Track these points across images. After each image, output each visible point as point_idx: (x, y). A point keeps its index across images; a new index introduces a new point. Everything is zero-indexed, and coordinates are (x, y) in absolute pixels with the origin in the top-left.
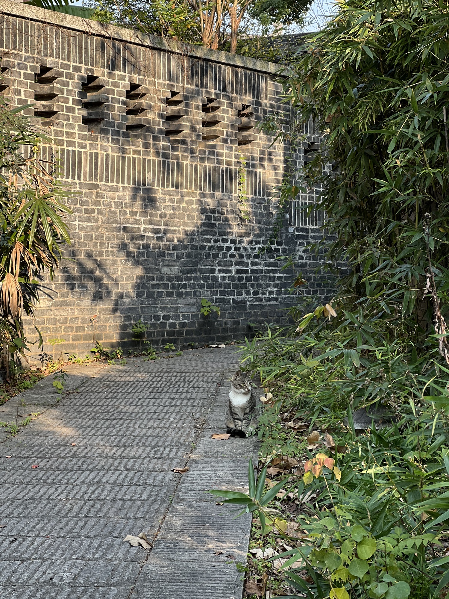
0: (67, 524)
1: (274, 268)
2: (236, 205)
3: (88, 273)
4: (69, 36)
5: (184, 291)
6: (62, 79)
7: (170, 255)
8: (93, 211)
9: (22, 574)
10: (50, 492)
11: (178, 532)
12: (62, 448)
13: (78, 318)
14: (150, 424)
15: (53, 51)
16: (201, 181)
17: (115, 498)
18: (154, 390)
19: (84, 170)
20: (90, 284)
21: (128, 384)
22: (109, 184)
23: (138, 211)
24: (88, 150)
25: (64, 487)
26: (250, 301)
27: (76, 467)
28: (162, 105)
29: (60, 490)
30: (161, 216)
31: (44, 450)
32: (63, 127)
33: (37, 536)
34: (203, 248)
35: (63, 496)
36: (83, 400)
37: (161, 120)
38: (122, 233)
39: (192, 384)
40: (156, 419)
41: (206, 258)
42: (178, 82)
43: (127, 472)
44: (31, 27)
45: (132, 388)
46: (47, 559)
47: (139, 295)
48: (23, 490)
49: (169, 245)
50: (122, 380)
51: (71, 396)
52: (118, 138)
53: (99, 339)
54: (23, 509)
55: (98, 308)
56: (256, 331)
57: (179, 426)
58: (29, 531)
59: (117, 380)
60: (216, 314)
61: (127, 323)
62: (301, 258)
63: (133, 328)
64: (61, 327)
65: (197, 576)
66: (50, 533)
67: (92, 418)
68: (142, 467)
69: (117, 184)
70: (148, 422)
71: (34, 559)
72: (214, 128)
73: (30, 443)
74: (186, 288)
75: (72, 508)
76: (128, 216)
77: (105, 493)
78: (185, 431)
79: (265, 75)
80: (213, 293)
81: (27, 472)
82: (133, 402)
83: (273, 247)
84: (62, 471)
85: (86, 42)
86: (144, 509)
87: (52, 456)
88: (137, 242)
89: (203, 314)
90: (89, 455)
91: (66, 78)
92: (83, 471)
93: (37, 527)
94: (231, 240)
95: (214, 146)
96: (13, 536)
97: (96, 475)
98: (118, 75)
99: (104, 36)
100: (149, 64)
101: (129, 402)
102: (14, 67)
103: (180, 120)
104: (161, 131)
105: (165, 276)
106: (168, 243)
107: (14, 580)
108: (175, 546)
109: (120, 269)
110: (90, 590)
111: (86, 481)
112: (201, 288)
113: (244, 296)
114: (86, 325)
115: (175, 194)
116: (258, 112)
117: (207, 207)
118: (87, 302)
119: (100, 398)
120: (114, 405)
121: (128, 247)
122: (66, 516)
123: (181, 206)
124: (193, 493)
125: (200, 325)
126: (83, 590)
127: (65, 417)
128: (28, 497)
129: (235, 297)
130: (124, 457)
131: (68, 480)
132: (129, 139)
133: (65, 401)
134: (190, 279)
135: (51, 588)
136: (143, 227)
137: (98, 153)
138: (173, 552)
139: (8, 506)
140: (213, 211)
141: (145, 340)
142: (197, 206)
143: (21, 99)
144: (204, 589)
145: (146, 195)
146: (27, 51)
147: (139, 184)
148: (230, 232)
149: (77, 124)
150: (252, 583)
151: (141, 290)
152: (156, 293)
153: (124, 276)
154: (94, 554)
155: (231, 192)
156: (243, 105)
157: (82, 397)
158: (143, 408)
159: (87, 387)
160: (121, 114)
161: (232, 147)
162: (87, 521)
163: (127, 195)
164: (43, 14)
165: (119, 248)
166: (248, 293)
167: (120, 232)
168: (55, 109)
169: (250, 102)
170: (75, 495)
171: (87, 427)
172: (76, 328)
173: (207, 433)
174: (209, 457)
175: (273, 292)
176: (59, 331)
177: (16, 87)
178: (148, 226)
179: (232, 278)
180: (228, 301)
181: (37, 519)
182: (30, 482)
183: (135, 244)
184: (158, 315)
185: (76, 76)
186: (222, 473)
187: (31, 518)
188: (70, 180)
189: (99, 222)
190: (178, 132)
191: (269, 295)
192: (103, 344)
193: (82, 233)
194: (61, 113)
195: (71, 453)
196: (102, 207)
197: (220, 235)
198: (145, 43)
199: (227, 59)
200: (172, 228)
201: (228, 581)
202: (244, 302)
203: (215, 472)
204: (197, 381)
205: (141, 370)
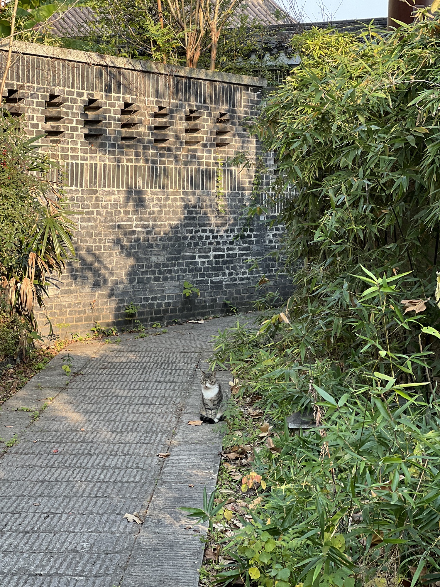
0: (83, 503)
1: (246, 252)
2: (214, 200)
3: (89, 265)
4: (73, 67)
5: (169, 276)
6: (68, 104)
7: (158, 245)
8: (93, 213)
9: (56, 543)
10: (68, 475)
11: (161, 510)
12: (74, 433)
13: (80, 303)
14: (141, 409)
15: (60, 81)
16: (184, 181)
17: (115, 480)
18: (143, 372)
19: (86, 179)
20: (90, 274)
21: (122, 365)
22: (106, 189)
23: (131, 210)
24: (88, 162)
25: (78, 470)
26: (225, 281)
27: (86, 452)
28: (151, 119)
29: (75, 473)
30: (150, 214)
31: (60, 434)
32: (68, 144)
33: (63, 513)
34: (185, 238)
35: (78, 478)
36: (87, 383)
37: (150, 132)
38: (117, 230)
39: (175, 365)
40: (146, 404)
41: (188, 247)
42: (165, 99)
43: (124, 457)
44: (42, 63)
45: (126, 370)
46: (71, 532)
47: (131, 281)
48: (48, 473)
49: (157, 237)
50: (117, 360)
51: (77, 379)
52: (114, 149)
53: (97, 320)
54: (51, 489)
55: (97, 293)
56: (231, 307)
57: (163, 411)
58: (57, 509)
59: (113, 361)
60: (197, 294)
61: (120, 305)
62: (271, 242)
63: (126, 310)
64: (66, 311)
65: (173, 546)
66: (71, 510)
67: (96, 402)
68: (135, 452)
69: (113, 189)
70: (139, 407)
71: (62, 532)
72: (195, 135)
73: (49, 428)
74: (170, 273)
75: (85, 489)
76: (122, 215)
77: (108, 476)
78: (168, 417)
79: (240, 87)
80: (194, 276)
81: (50, 456)
82: (127, 385)
83: (246, 234)
84: (75, 455)
85: (88, 71)
86: (137, 490)
87: (68, 441)
88: (130, 236)
89: (185, 295)
90: (95, 441)
91: (71, 103)
92: (92, 455)
93: (62, 505)
94: (210, 230)
95: (195, 151)
96: (46, 513)
97: (101, 460)
98: (114, 97)
99: (102, 65)
100: (140, 85)
101: (124, 386)
102: (28, 98)
103: (166, 130)
104: (150, 142)
105: (153, 264)
106: (155, 236)
107: (50, 548)
108: (159, 522)
109: (115, 260)
110: (102, 557)
111: (95, 465)
112: (184, 273)
113: (221, 277)
114: (86, 308)
115: (162, 194)
116: (234, 119)
117: (189, 203)
118: (88, 289)
119: (100, 381)
120: (111, 388)
121: (122, 241)
122: (82, 496)
123: (167, 203)
124: (172, 476)
125: (182, 304)
126: (97, 556)
127: (74, 401)
128: (53, 479)
129: (213, 278)
130: (121, 443)
131: (81, 464)
132: (123, 150)
133: (72, 384)
134: (175, 265)
135: (76, 555)
136: (134, 223)
137: (97, 164)
138: (157, 527)
139: (40, 487)
140: (195, 207)
141: (136, 319)
142: (181, 203)
143: (34, 123)
144: (178, 556)
145: (137, 196)
146: (38, 83)
147: (131, 188)
148: (209, 224)
149: (79, 141)
150: (210, 550)
151: (132, 276)
152: (145, 279)
153: (119, 266)
154: (103, 528)
155: (210, 189)
156: (220, 113)
157: (86, 380)
158: (135, 392)
159: (89, 368)
160: (116, 129)
161: (211, 150)
162: (97, 500)
163: (121, 197)
164: (52, 51)
165: (114, 242)
166: (224, 275)
167: (115, 229)
168: (62, 130)
169: (226, 111)
170: (87, 477)
171: (92, 412)
172: (79, 311)
173: (185, 418)
174: (185, 442)
175: (246, 272)
176: (64, 315)
177: (30, 114)
178: (139, 223)
179: (210, 263)
180: (206, 282)
181: (61, 498)
182: (53, 465)
183: (128, 238)
184: (147, 297)
185: (79, 101)
186: (194, 458)
187: (57, 498)
188: (74, 188)
189: (98, 222)
190: (164, 140)
191: (243, 275)
192: (101, 324)
193: (84, 232)
194: (67, 132)
195: (81, 439)
196: (100, 209)
197: (200, 227)
198: (137, 68)
199: (206, 76)
200: (159, 223)
201: (193, 550)
202: (221, 282)
203: (189, 457)
204: (179, 362)
205: (133, 349)
